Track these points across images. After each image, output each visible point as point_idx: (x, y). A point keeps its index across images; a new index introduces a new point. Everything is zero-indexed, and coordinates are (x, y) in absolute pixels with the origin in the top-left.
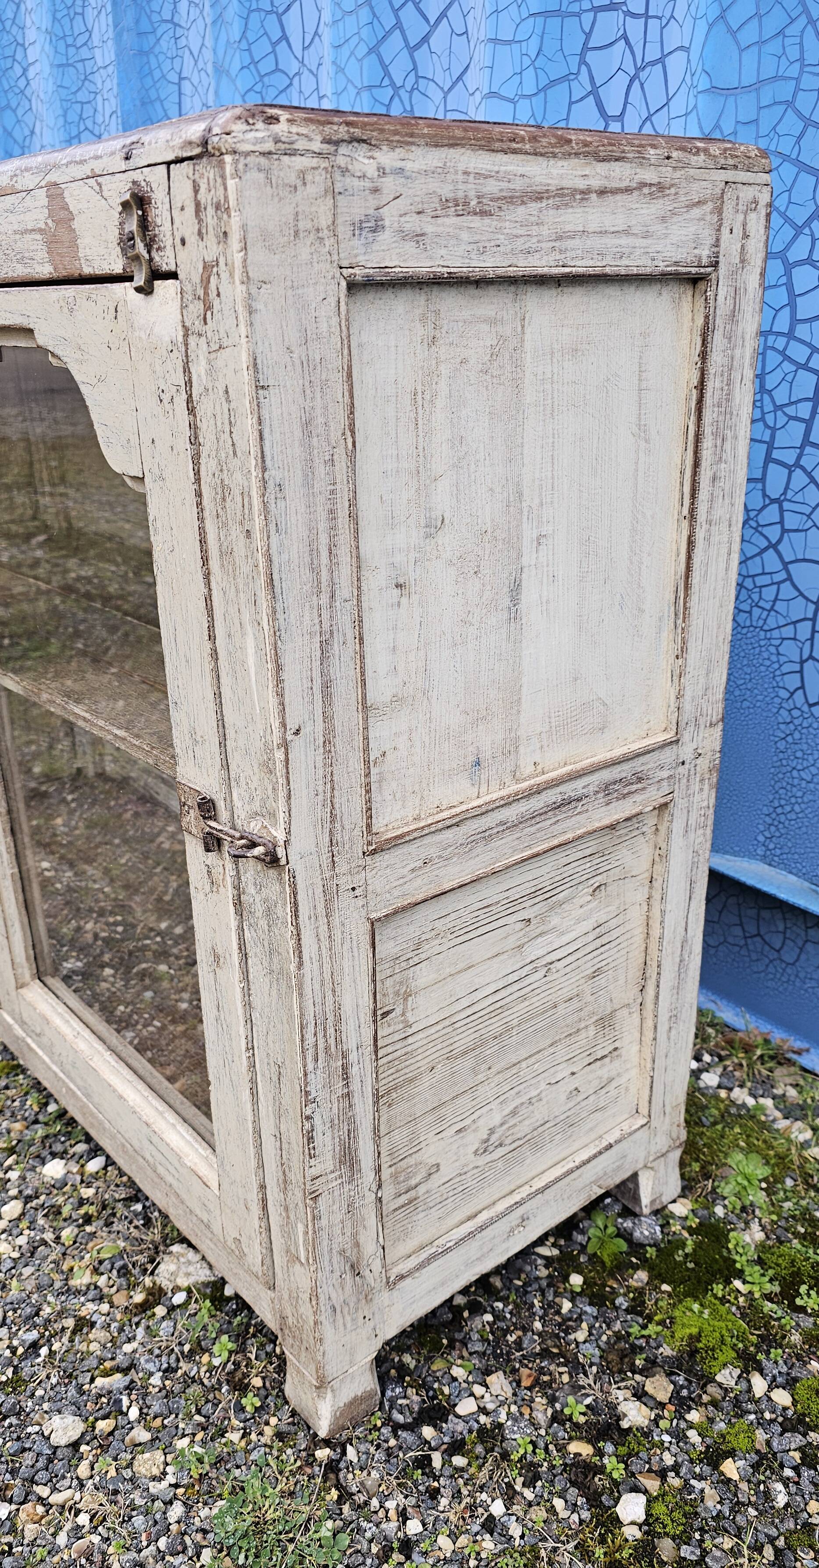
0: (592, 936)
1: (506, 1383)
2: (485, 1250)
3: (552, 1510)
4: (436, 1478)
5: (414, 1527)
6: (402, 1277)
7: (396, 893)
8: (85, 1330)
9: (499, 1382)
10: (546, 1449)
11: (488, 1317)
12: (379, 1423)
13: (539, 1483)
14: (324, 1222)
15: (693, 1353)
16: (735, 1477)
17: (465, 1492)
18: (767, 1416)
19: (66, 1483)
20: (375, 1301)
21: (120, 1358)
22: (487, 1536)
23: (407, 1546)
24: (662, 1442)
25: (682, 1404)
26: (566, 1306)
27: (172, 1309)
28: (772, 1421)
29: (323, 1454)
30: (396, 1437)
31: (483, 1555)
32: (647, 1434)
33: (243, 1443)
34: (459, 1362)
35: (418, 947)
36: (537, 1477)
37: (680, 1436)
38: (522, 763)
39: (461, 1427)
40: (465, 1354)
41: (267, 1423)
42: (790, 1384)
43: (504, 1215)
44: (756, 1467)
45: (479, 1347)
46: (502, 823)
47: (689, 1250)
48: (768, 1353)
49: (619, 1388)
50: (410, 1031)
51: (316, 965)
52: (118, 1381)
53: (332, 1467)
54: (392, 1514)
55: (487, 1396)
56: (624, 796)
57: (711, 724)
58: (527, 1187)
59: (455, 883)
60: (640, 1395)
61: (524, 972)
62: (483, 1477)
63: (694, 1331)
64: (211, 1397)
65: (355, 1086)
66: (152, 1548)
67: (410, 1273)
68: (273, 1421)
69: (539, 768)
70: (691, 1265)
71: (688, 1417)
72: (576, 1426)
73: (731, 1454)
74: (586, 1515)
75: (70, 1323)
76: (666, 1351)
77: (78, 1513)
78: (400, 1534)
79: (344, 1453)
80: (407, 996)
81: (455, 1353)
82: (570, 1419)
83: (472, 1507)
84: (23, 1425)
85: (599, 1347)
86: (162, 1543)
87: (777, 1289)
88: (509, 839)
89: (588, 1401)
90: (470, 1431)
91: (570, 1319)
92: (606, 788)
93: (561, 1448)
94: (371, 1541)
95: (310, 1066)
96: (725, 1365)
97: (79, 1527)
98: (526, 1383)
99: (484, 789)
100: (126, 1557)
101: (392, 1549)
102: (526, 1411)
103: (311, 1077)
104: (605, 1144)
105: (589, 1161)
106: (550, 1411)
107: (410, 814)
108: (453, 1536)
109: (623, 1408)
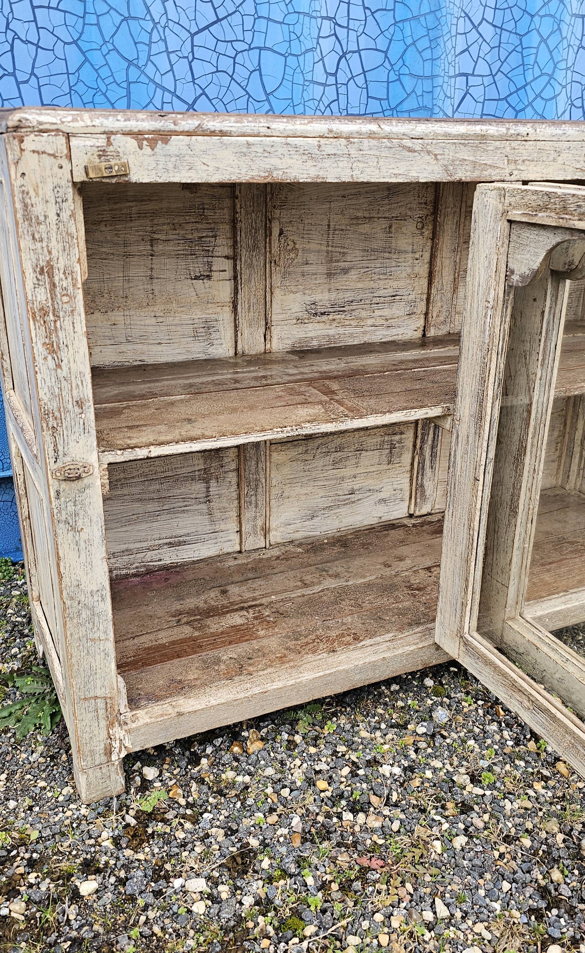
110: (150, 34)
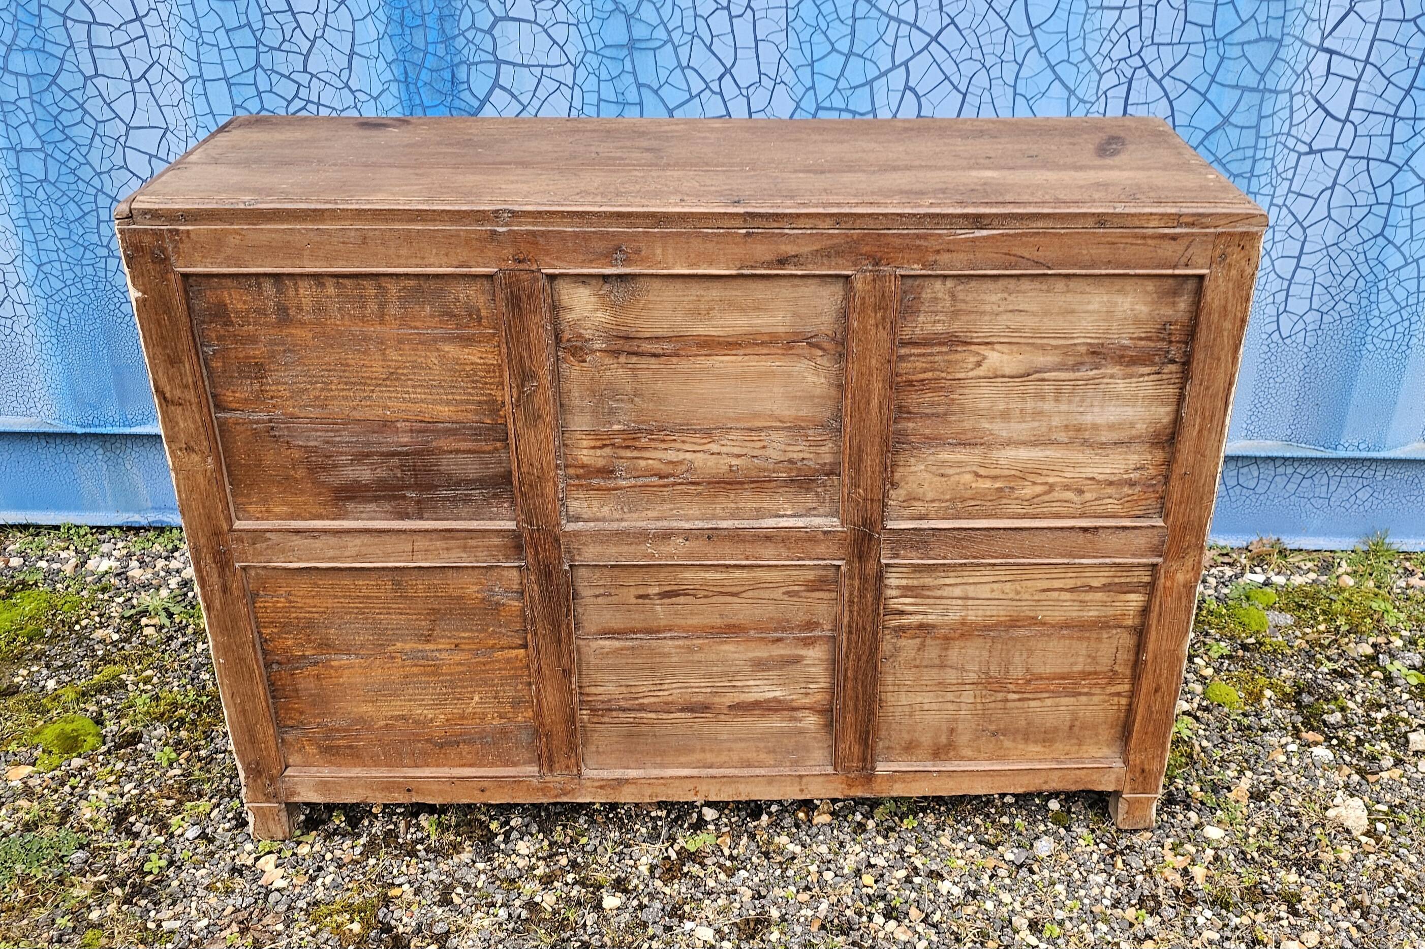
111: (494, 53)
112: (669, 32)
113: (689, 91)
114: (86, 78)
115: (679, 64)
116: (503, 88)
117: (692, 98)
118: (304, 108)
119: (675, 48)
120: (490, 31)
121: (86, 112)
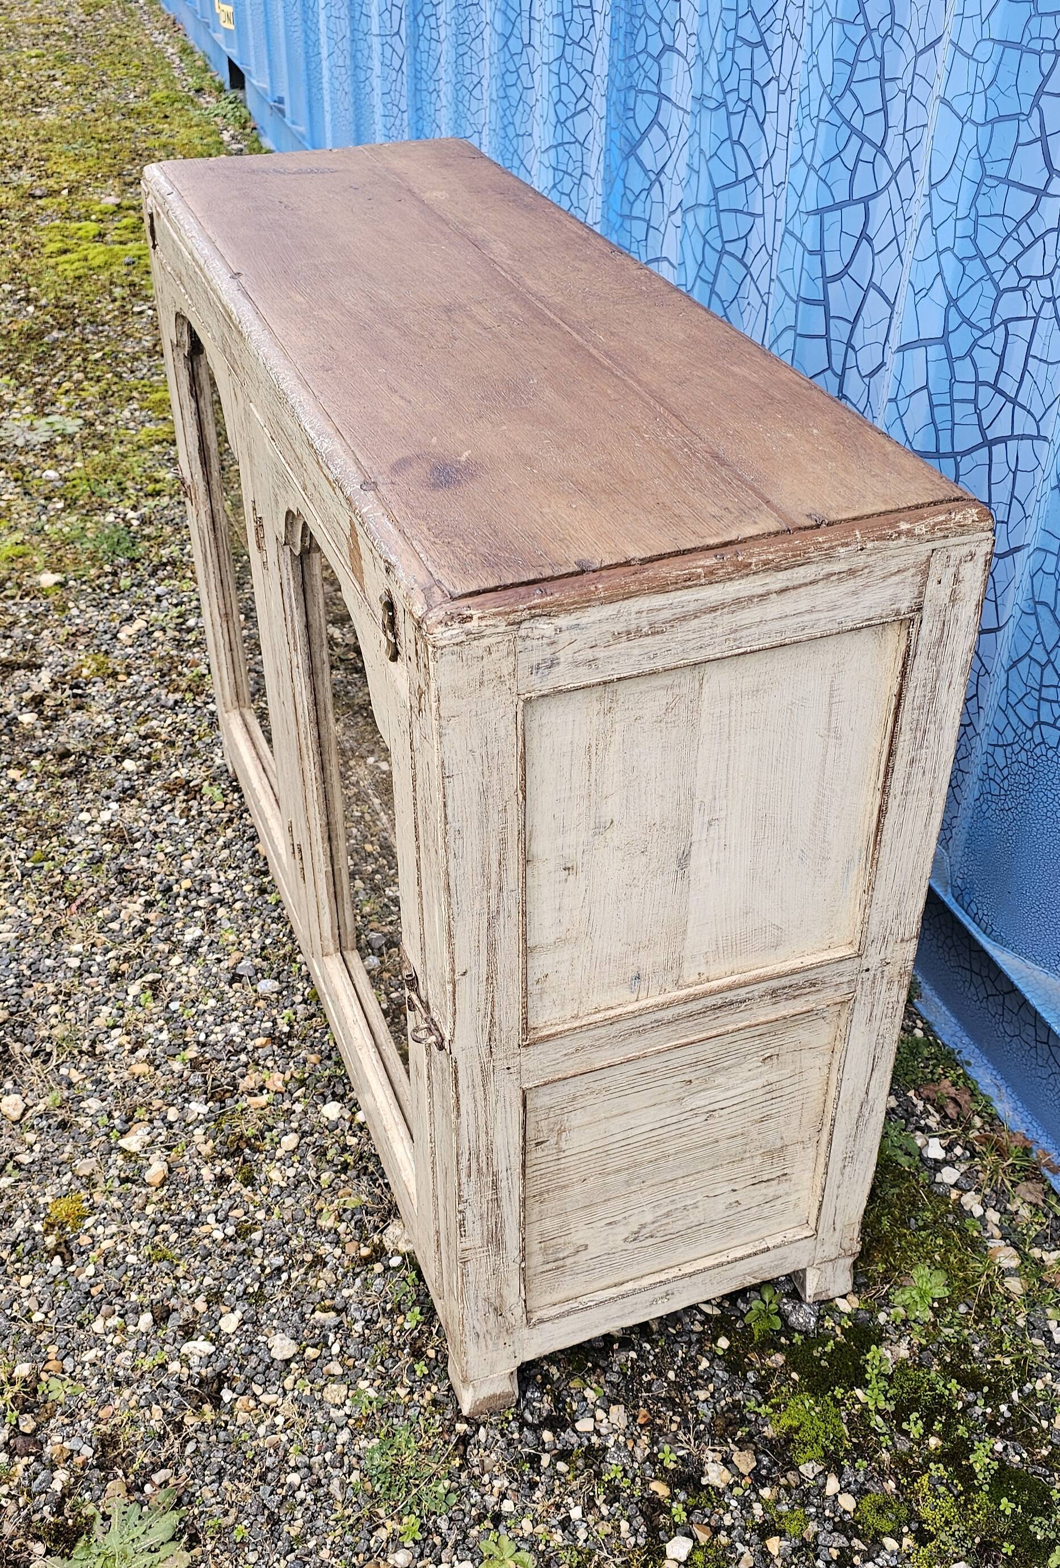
0: (761, 1092)
1: (624, 1415)
2: (626, 1311)
3: (617, 1528)
4: (539, 1474)
5: (508, 1506)
6: (541, 1321)
7: (548, 1070)
8: (319, 1267)
9: (618, 1413)
10: (633, 1481)
11: (633, 1355)
12: (511, 1418)
13: (617, 1505)
14: (471, 1278)
15: (789, 1440)
16: (775, 1552)
17: (557, 1492)
18: (827, 1513)
19: (275, 1388)
20: (516, 1334)
21: (338, 1298)
22: (560, 1531)
23: (498, 1518)
24: (728, 1505)
25: (759, 1479)
26: (705, 1364)
27: (387, 1268)
28: (829, 1518)
29: (461, 1427)
30: (521, 1431)
31: (552, 1544)
32: (720, 1494)
33: (407, 1399)
34: (594, 1386)
35: (574, 1099)
36: (616, 1499)
37: (746, 1504)
38: (685, 973)
39: (574, 1440)
40: (602, 1380)
41: (429, 1389)
42: (861, 1493)
43: (646, 1289)
44: (795, 1551)
45: (614, 1378)
46: (656, 1021)
47: (828, 1349)
48: (855, 1461)
49: (714, 1451)
50: (563, 1155)
51: (472, 1117)
52: (330, 1318)
53: (464, 1440)
54: (495, 1491)
55: (605, 1421)
56: (795, 997)
57: (902, 941)
58: (676, 1269)
59: (605, 1064)
60: (727, 1462)
61: (684, 1116)
62: (575, 1485)
63: (795, 1423)
64: (394, 1354)
65: (503, 1194)
66: (320, 1458)
67: (549, 1320)
68: (434, 1389)
69: (704, 977)
70: (824, 1363)
71: (761, 1492)
72: (666, 1470)
73: (781, 1533)
74: (641, 1541)
75: (309, 1257)
76: (769, 1431)
77: (277, 1414)
78: (496, 1508)
79: (477, 1430)
80: (560, 1133)
81: (594, 1378)
82: (662, 1462)
83: (558, 1507)
84: (256, 1333)
85: (715, 1408)
86: (328, 1456)
87: (891, 1407)
88: (664, 1031)
89: (681, 1453)
90: (580, 1445)
91: (702, 1377)
92: (774, 993)
93: (645, 1483)
94: (473, 1506)
95: (464, 1180)
96: (810, 1460)
97: (275, 1426)
98: (641, 1420)
99: (643, 994)
100: (300, 1459)
101: (485, 1517)
102: (630, 1444)
103: (464, 1187)
104: (763, 1246)
105: (742, 1259)
106: (648, 1451)
107: (568, 1013)
108: (535, 1522)
109: (709, 1467)
110: (859, 47)
111: (658, 84)
112: (725, 93)
113: (736, 173)
114: (525, 46)
115: (730, 138)
116: (661, 126)
117: (737, 182)
118: (586, 109)
119: (729, 114)
120: (657, 59)
121: (519, 77)
